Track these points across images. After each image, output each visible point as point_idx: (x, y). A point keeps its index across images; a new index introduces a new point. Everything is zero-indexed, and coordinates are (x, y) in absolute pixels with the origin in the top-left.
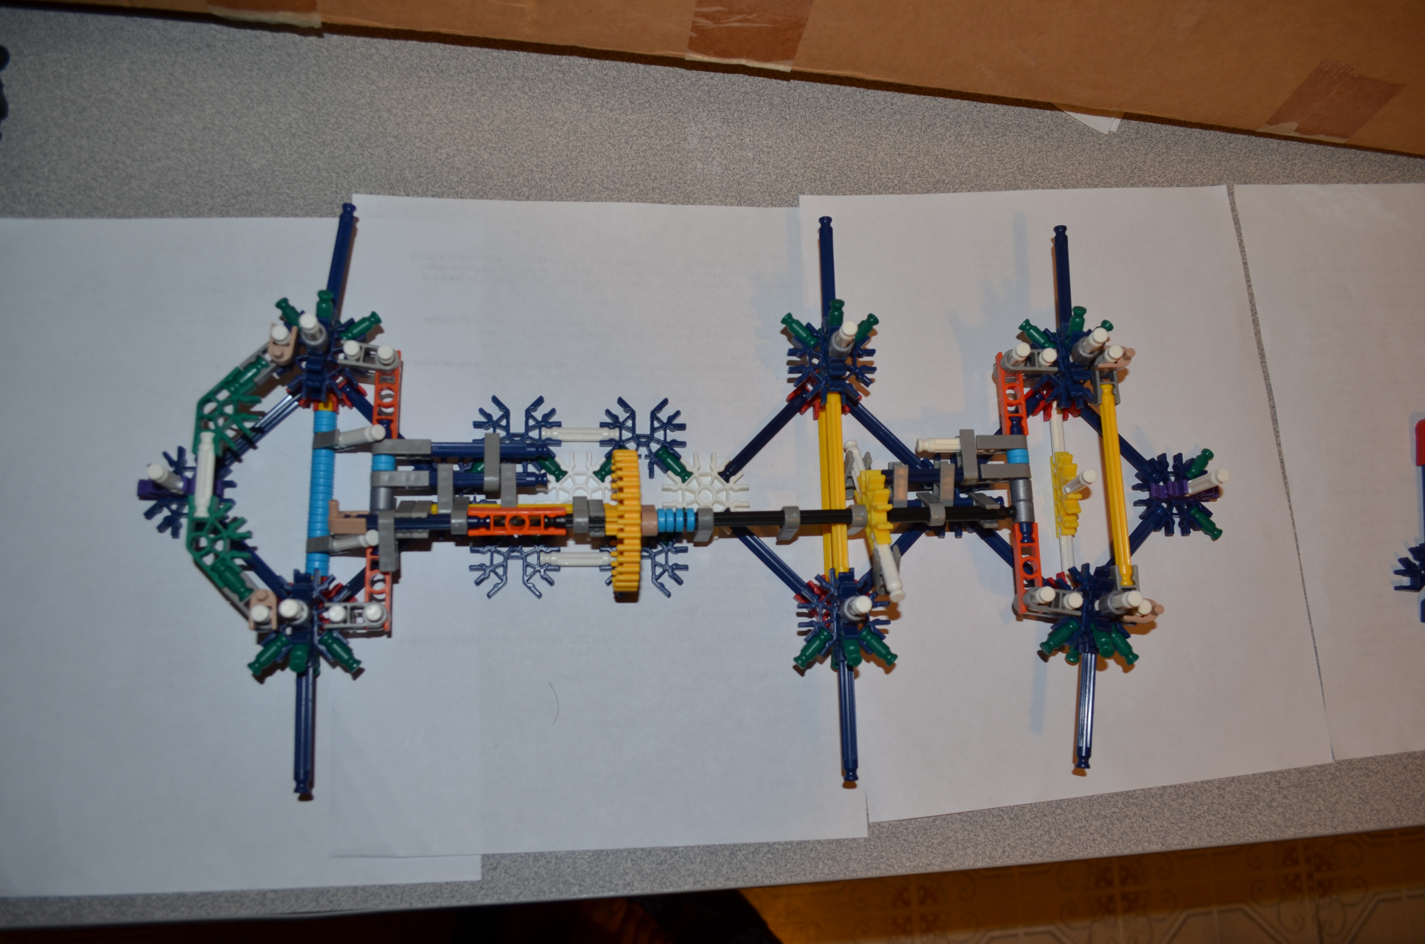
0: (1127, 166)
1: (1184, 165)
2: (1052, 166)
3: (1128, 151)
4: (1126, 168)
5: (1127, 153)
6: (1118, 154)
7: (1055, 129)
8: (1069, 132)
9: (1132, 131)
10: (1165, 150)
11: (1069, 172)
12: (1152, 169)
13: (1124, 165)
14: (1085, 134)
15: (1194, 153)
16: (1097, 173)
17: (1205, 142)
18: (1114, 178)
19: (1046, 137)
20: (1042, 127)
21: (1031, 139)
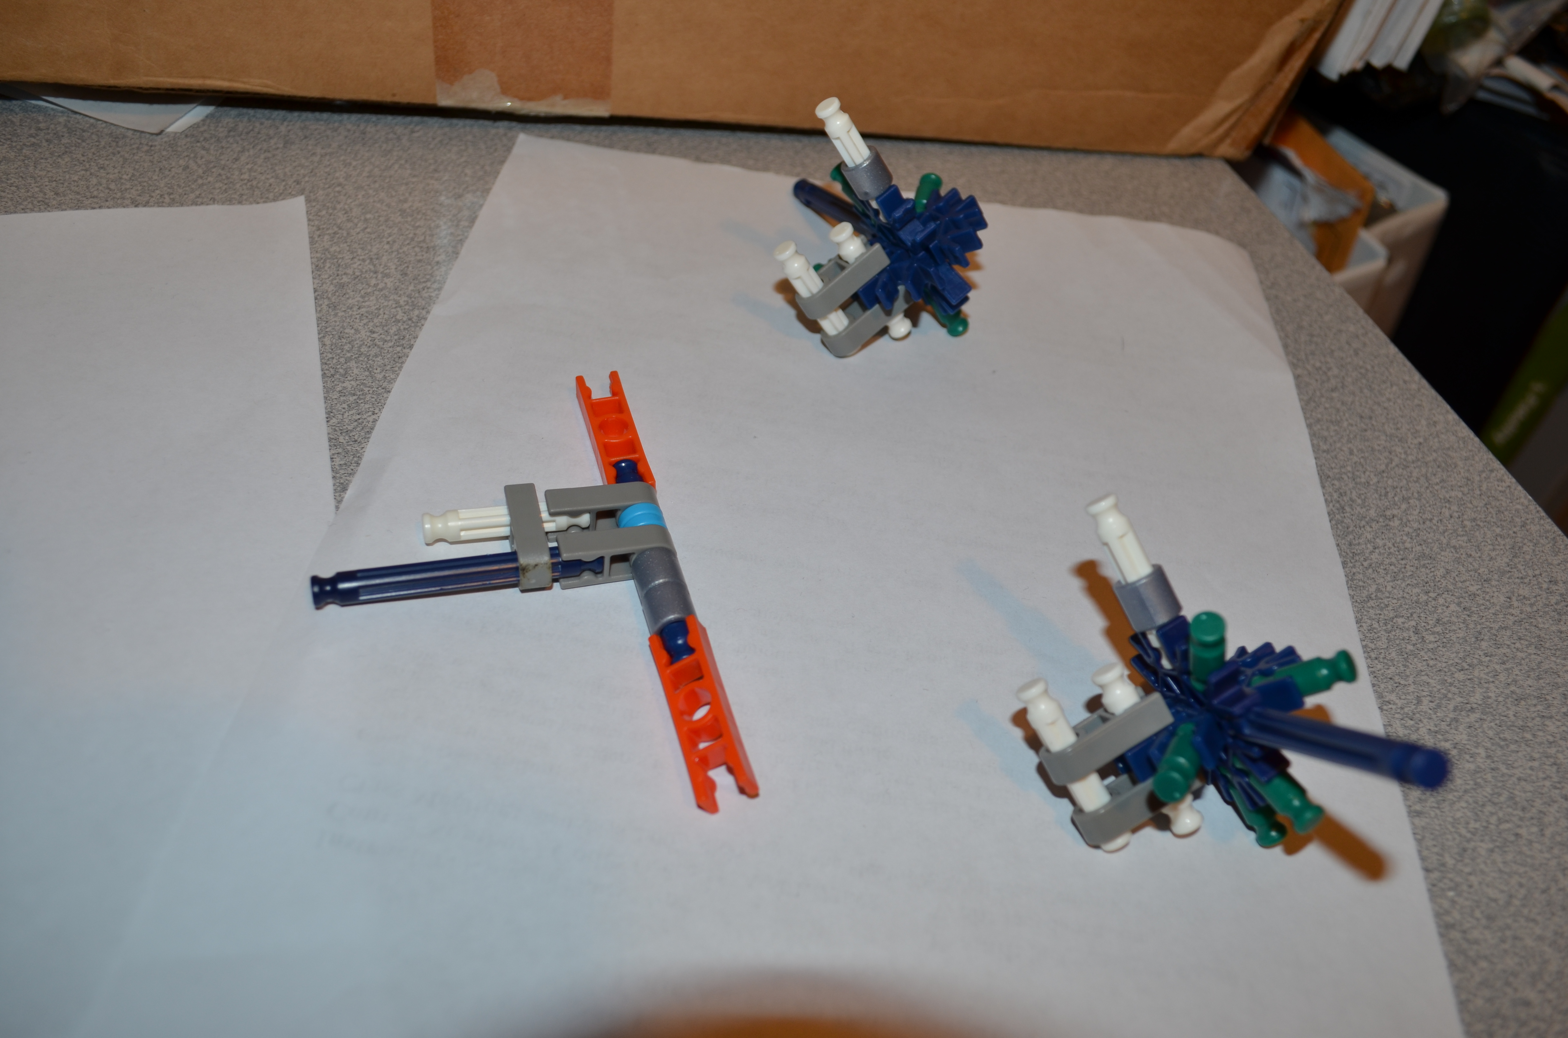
0: (199, 166)
1: (316, 159)
2: (43, 173)
3: (207, 150)
4: (195, 168)
5: (203, 152)
6: (185, 154)
7: (66, 135)
8: (94, 137)
9: (221, 130)
10: (281, 146)
11: (76, 178)
12: (249, 166)
13: (192, 164)
14: (124, 137)
15: (340, 146)
16: (133, 175)
17: (364, 133)
18: (166, 180)
19: (45, 144)
20: (42, 134)
21: (11, 147)
